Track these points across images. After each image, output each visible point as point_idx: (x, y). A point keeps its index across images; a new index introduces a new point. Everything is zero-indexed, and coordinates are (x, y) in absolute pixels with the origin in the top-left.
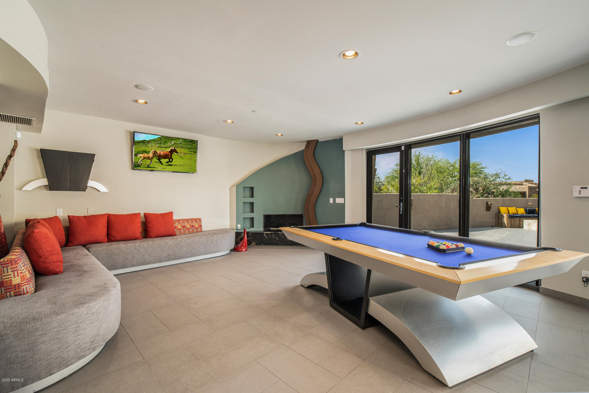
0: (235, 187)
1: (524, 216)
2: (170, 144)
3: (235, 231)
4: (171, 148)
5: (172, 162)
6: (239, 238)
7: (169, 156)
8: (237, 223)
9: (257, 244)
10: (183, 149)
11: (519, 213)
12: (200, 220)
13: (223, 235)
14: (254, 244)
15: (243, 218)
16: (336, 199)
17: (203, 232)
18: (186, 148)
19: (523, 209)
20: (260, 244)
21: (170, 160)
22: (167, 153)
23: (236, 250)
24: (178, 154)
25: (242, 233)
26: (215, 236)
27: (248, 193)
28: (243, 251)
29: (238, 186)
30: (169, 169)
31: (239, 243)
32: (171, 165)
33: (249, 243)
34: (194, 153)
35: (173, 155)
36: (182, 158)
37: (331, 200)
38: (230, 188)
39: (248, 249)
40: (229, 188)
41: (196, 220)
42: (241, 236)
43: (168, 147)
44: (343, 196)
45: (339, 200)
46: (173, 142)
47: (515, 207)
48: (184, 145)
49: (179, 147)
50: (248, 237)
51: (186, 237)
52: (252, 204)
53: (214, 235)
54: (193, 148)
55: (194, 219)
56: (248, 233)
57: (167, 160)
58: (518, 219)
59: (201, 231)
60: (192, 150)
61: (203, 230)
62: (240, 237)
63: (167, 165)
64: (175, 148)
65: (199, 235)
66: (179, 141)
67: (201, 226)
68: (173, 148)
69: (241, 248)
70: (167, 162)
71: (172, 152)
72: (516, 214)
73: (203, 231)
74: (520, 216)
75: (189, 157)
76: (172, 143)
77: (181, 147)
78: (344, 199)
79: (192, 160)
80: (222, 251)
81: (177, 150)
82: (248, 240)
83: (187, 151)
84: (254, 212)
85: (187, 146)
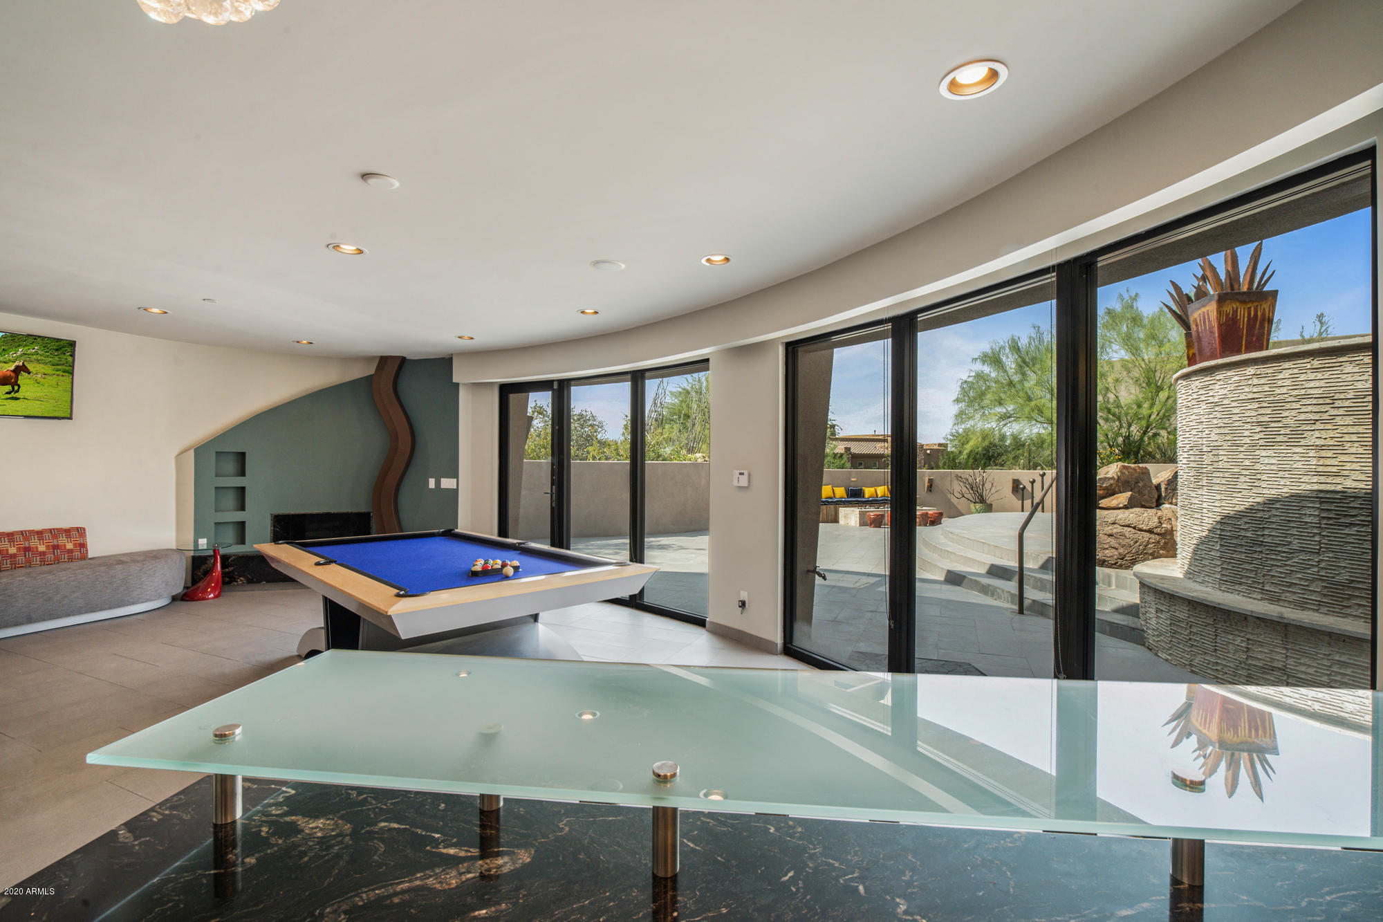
0: (192, 453)
1: (842, 501)
2: (14, 355)
3: (192, 554)
4: (16, 364)
5: (18, 391)
6: (201, 570)
7: (13, 380)
8: (198, 534)
9: (250, 581)
10: (42, 366)
11: (837, 496)
12: (81, 531)
13: (144, 564)
14: (241, 580)
15: (216, 523)
16: (442, 479)
17: (90, 559)
18: (46, 364)
19: (843, 488)
20: (259, 581)
21: (13, 388)
22: (9, 373)
23: (187, 599)
24: (31, 374)
25: (209, 558)
26: (119, 567)
27: (230, 466)
28: (208, 599)
29: (200, 451)
30: (13, 406)
31: (200, 579)
32: (17, 399)
33: (228, 580)
34: (64, 374)
35: (20, 377)
36: (38, 383)
37: (432, 483)
38: (178, 455)
39: (222, 594)
40: (175, 453)
41: (68, 532)
42: (206, 566)
43: (10, 361)
44: (455, 474)
45: (447, 483)
46: (20, 350)
47: (830, 486)
48: (42, 358)
49: (32, 361)
50: (223, 566)
51: (29, 575)
52: (242, 490)
53: (117, 566)
54: (62, 363)
55: (61, 529)
56: (225, 558)
57: (8, 388)
58: (832, 507)
59: (84, 557)
60: (59, 367)
61: (90, 555)
62: (204, 567)
63: (7, 399)
64: (25, 363)
65: (69, 568)
66: (33, 349)
67: (83, 545)
68: (21, 364)
69: (205, 591)
70: (7, 393)
71: (18, 370)
72: (831, 498)
73: (89, 557)
74: (837, 501)
75: (54, 382)
76: (19, 353)
77: (38, 361)
78: (455, 480)
79: (60, 389)
80: (142, 602)
81: (30, 366)
82: (224, 575)
83: (48, 369)
84: (246, 509)
85: (51, 359)
